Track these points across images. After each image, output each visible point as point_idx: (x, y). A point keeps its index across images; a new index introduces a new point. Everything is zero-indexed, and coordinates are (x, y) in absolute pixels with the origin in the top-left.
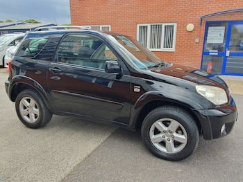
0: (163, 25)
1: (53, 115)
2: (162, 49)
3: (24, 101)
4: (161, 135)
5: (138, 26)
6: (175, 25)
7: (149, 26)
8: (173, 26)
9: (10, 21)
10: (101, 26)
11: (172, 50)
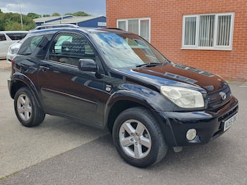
0: (217, 16)
1: (47, 115)
2: (215, 47)
3: (21, 99)
4: (129, 138)
5: (184, 17)
6: (232, 15)
7: (198, 17)
8: (230, 16)
9: (57, 15)
10: (140, 20)
11: (229, 48)
